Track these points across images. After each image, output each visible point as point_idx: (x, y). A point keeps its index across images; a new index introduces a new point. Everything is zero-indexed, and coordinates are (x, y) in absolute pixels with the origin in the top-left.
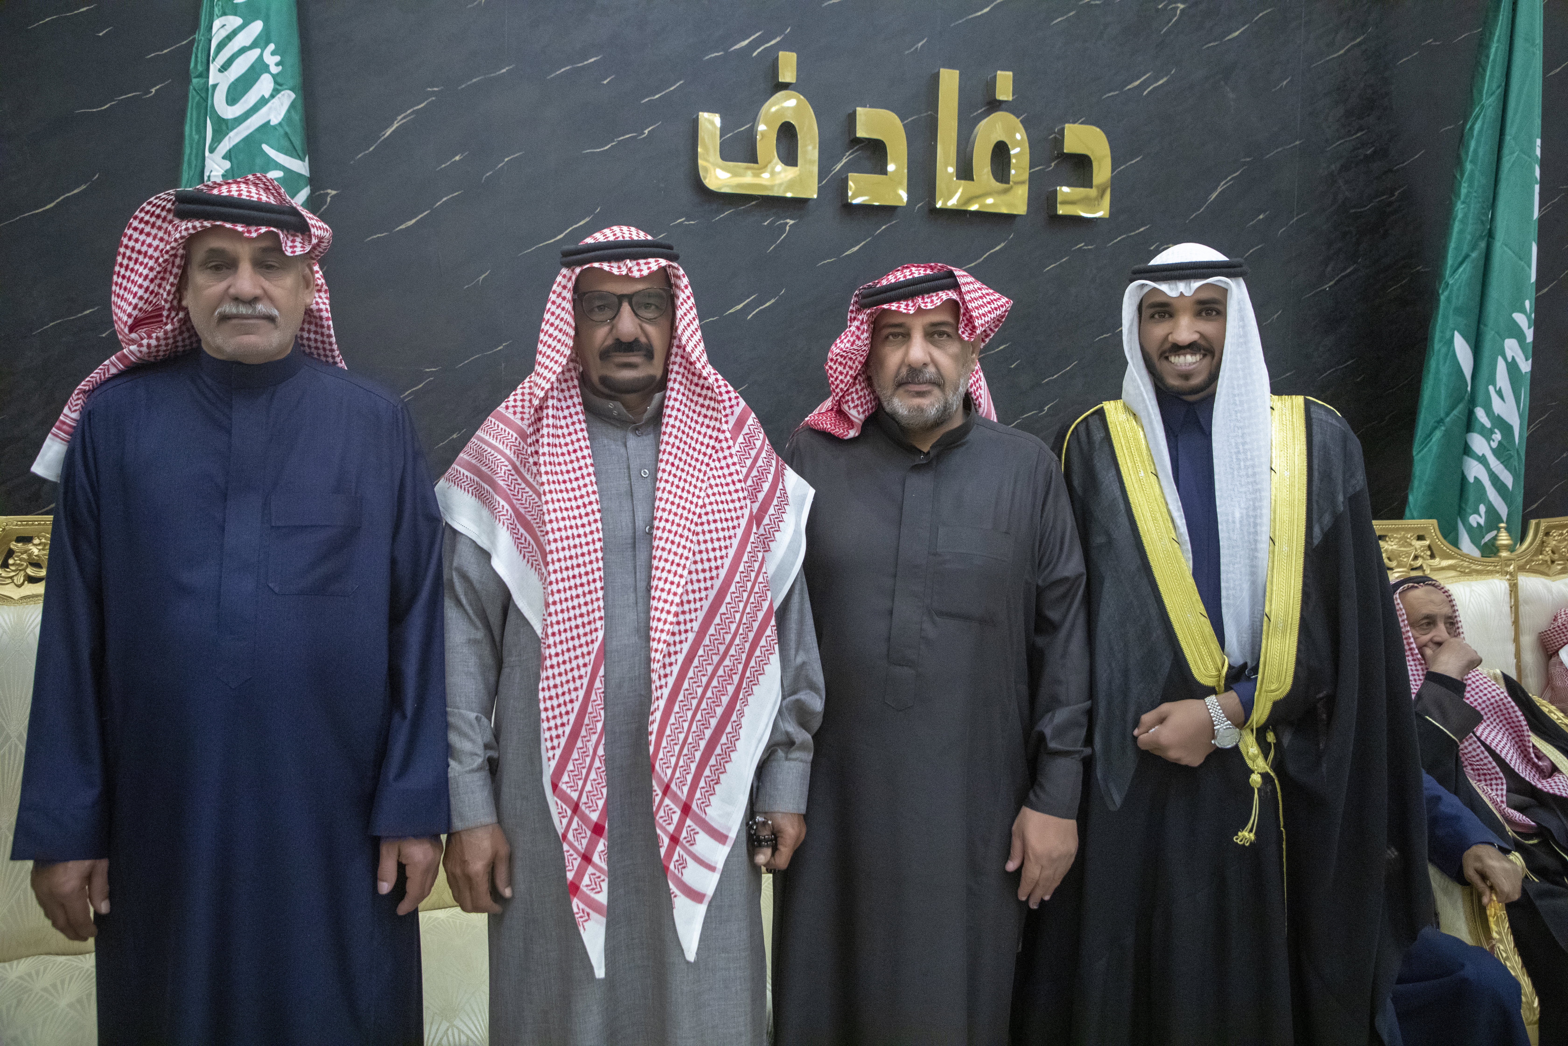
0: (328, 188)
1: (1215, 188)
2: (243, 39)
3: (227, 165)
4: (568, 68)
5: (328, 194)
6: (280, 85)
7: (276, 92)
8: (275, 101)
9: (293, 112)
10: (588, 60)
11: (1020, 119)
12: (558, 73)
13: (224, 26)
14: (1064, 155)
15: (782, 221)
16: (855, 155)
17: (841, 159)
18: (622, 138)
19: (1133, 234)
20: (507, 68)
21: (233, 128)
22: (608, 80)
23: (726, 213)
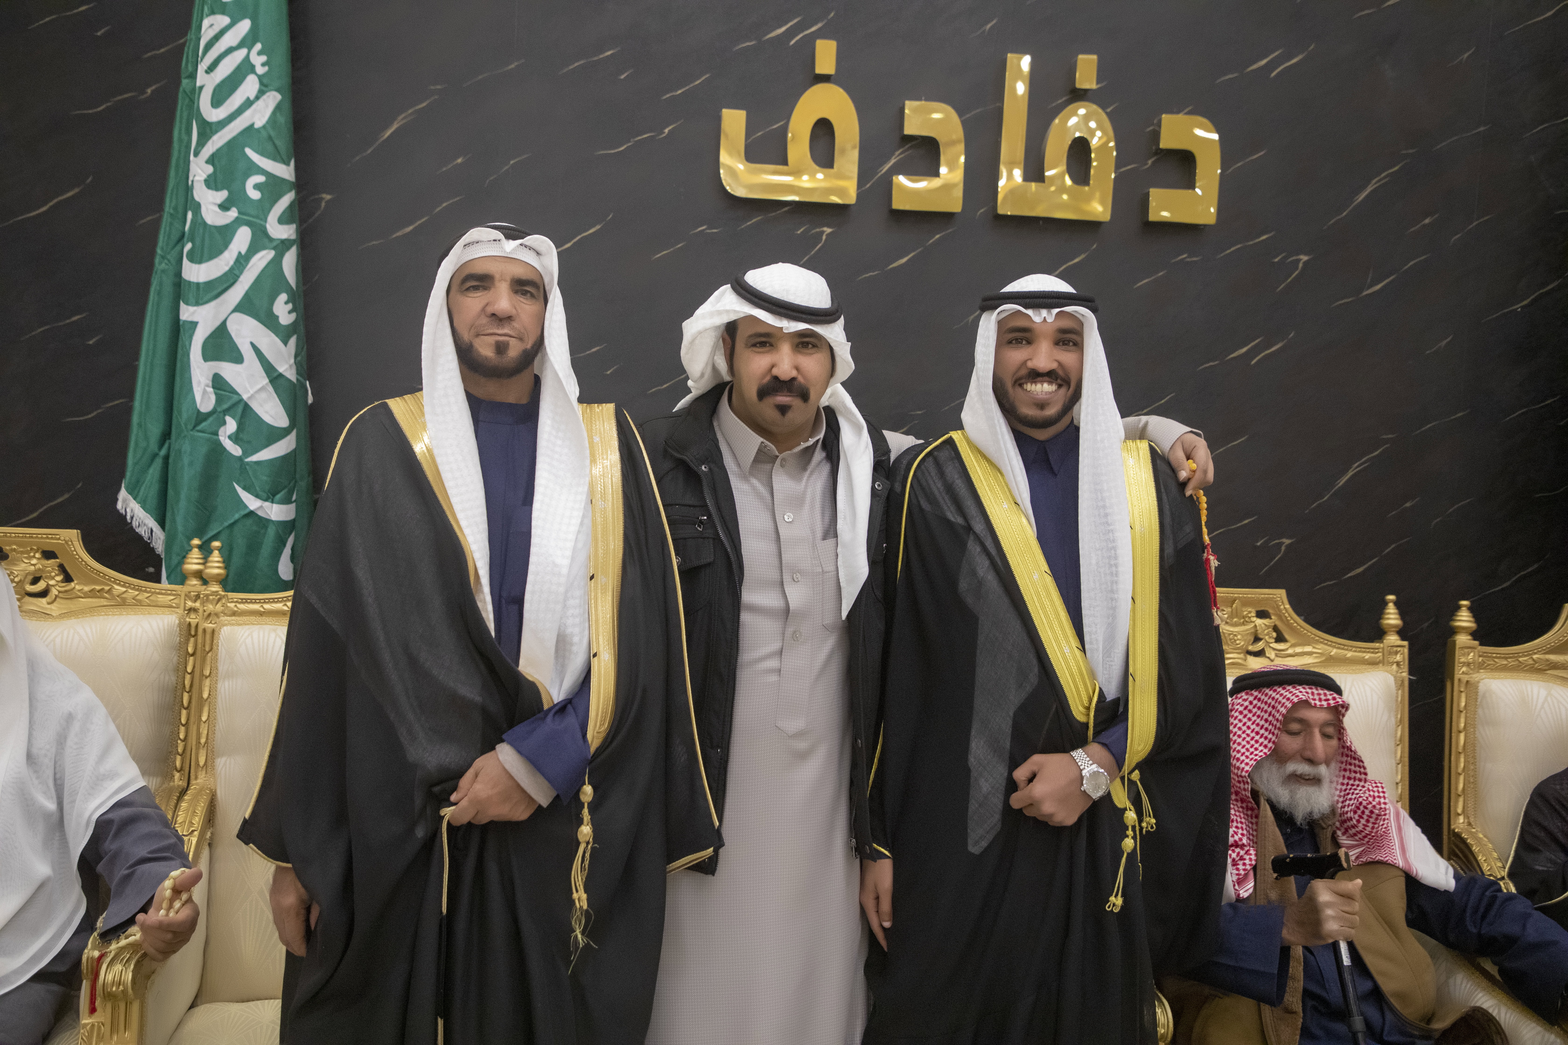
0: (323, 193)
1: (1364, 187)
2: (230, 39)
3: (210, 169)
4: (582, 62)
5: (322, 199)
6: (266, 86)
7: (261, 93)
8: (260, 103)
9: (278, 114)
10: (604, 52)
11: (1109, 110)
12: (571, 67)
13: (212, 25)
14: (1162, 150)
15: (818, 230)
16: (907, 153)
17: (888, 159)
18: (639, 138)
19: (1251, 243)
20: (516, 64)
21: (216, 132)
22: (625, 75)
23: (754, 220)
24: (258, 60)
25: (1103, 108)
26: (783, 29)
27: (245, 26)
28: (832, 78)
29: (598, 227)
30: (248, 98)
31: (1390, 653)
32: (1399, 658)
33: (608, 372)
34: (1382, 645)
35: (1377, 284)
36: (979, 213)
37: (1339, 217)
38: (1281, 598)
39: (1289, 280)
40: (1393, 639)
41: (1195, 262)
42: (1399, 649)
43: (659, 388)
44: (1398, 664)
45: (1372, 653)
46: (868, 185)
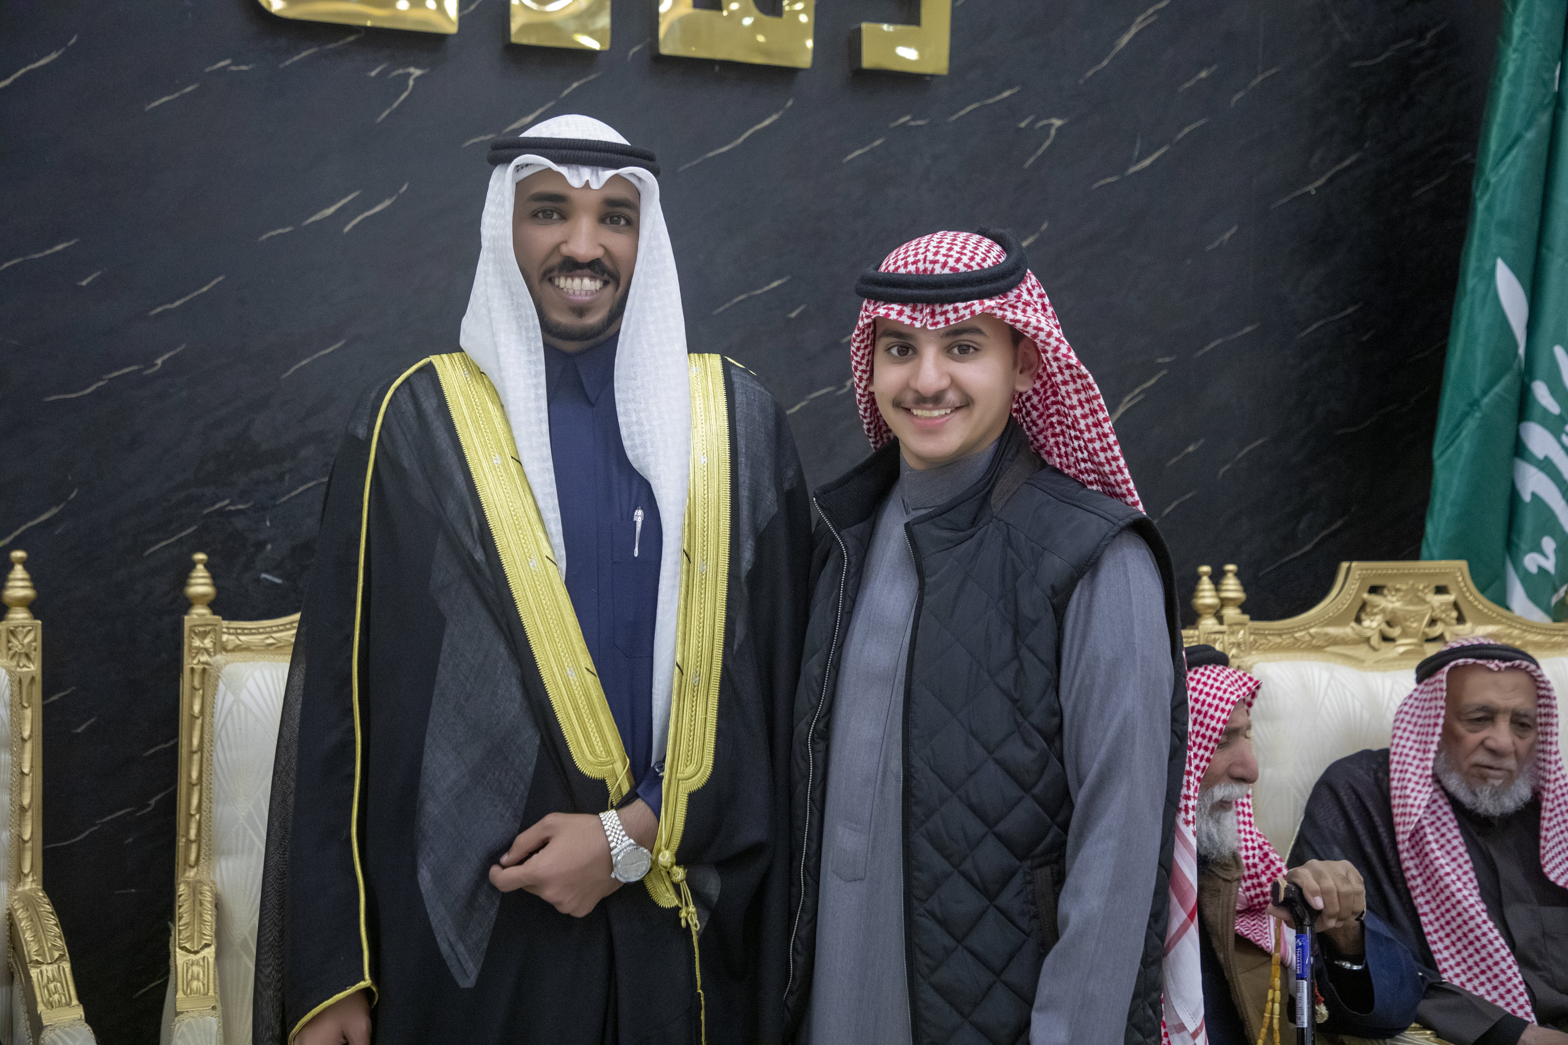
1: (1127, 28)
19: (990, 101)
23: (304, 54)
29: (54, 57)
33: (84, 283)
35: (1145, 158)
36: (631, 53)
37: (1099, 67)
39: (1040, 152)
41: (921, 126)
43: (169, 306)
46: (472, 7)
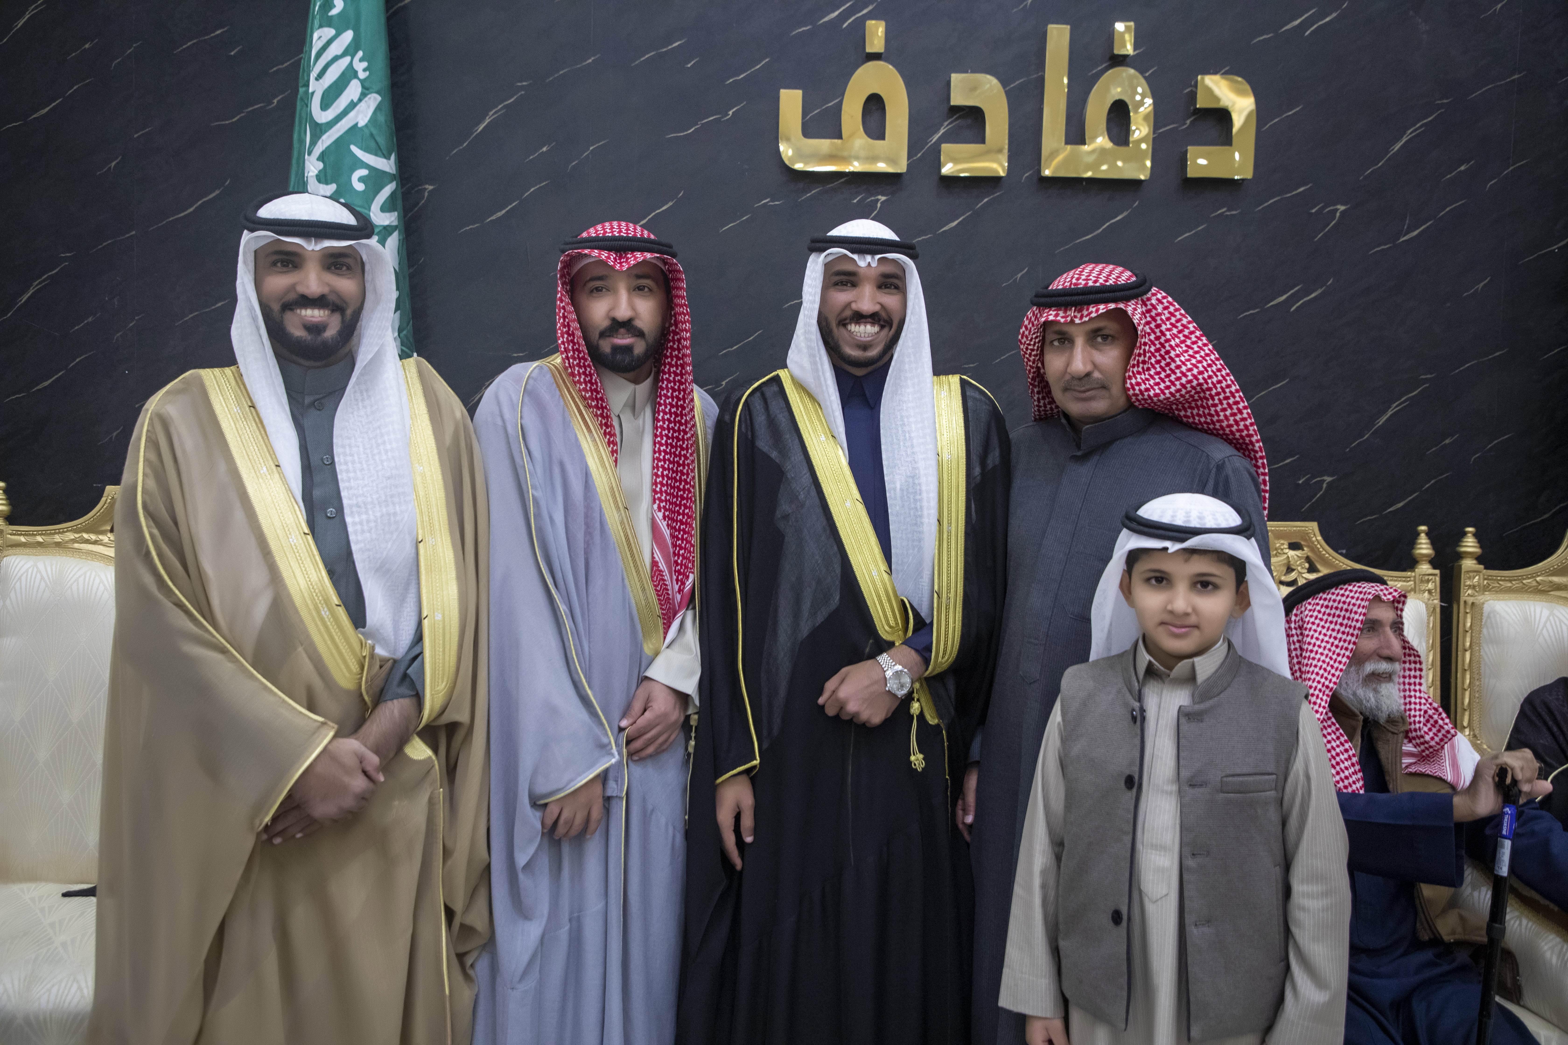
0: (426, 184)
1: (1399, 139)
2: (336, 49)
3: (321, 165)
4: (652, 54)
5: (425, 189)
6: (367, 89)
7: (363, 96)
8: (363, 104)
9: (378, 114)
10: (672, 44)
11: (1147, 74)
12: (642, 59)
13: (320, 37)
14: (1200, 110)
15: (873, 198)
16: (954, 124)
17: (938, 130)
18: (706, 121)
20: (593, 58)
21: (326, 132)
22: (693, 63)
23: (813, 192)
24: (360, 66)
25: (1142, 72)
26: (837, 13)
27: (348, 36)
28: (883, 56)
29: (670, 204)
30: (352, 101)
31: (1422, 581)
32: (1430, 586)
34: (1413, 574)
35: (1413, 231)
36: (1023, 177)
37: (1376, 167)
38: (1313, 530)
39: (1327, 229)
40: (1424, 568)
41: (1234, 215)
42: (1430, 577)
43: (730, 349)
44: (1430, 591)
45: (1404, 581)
46: (919, 155)
